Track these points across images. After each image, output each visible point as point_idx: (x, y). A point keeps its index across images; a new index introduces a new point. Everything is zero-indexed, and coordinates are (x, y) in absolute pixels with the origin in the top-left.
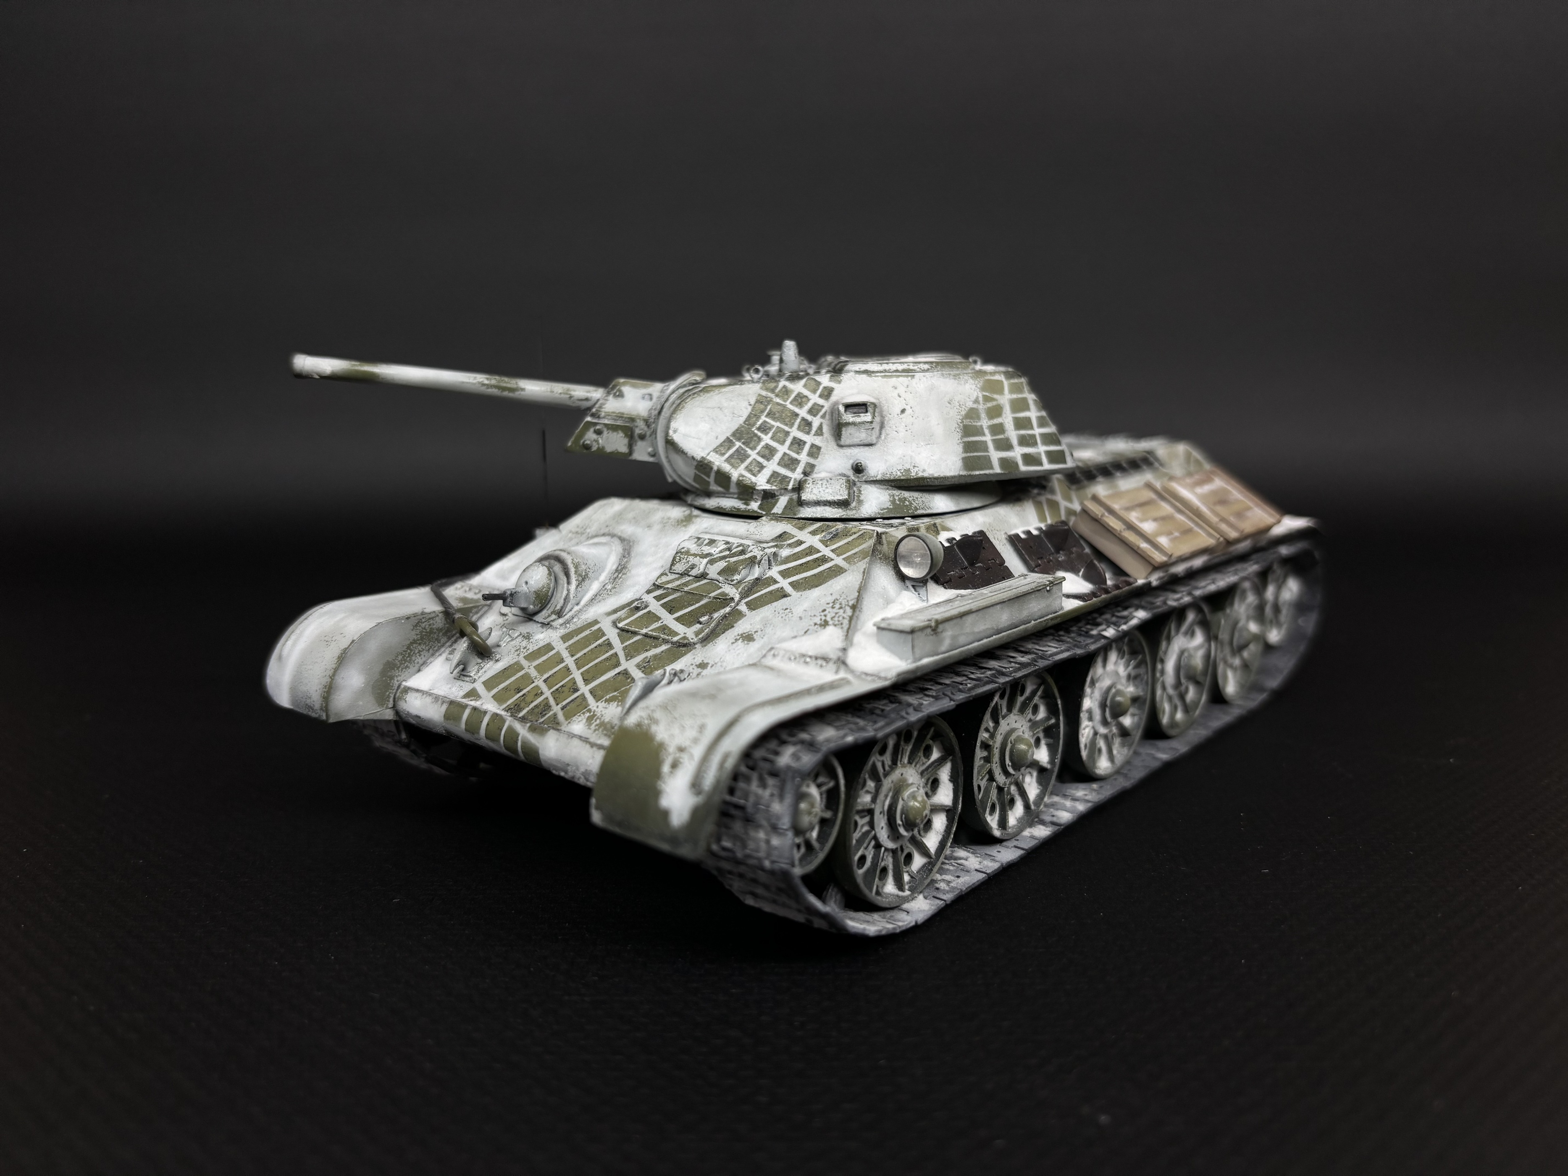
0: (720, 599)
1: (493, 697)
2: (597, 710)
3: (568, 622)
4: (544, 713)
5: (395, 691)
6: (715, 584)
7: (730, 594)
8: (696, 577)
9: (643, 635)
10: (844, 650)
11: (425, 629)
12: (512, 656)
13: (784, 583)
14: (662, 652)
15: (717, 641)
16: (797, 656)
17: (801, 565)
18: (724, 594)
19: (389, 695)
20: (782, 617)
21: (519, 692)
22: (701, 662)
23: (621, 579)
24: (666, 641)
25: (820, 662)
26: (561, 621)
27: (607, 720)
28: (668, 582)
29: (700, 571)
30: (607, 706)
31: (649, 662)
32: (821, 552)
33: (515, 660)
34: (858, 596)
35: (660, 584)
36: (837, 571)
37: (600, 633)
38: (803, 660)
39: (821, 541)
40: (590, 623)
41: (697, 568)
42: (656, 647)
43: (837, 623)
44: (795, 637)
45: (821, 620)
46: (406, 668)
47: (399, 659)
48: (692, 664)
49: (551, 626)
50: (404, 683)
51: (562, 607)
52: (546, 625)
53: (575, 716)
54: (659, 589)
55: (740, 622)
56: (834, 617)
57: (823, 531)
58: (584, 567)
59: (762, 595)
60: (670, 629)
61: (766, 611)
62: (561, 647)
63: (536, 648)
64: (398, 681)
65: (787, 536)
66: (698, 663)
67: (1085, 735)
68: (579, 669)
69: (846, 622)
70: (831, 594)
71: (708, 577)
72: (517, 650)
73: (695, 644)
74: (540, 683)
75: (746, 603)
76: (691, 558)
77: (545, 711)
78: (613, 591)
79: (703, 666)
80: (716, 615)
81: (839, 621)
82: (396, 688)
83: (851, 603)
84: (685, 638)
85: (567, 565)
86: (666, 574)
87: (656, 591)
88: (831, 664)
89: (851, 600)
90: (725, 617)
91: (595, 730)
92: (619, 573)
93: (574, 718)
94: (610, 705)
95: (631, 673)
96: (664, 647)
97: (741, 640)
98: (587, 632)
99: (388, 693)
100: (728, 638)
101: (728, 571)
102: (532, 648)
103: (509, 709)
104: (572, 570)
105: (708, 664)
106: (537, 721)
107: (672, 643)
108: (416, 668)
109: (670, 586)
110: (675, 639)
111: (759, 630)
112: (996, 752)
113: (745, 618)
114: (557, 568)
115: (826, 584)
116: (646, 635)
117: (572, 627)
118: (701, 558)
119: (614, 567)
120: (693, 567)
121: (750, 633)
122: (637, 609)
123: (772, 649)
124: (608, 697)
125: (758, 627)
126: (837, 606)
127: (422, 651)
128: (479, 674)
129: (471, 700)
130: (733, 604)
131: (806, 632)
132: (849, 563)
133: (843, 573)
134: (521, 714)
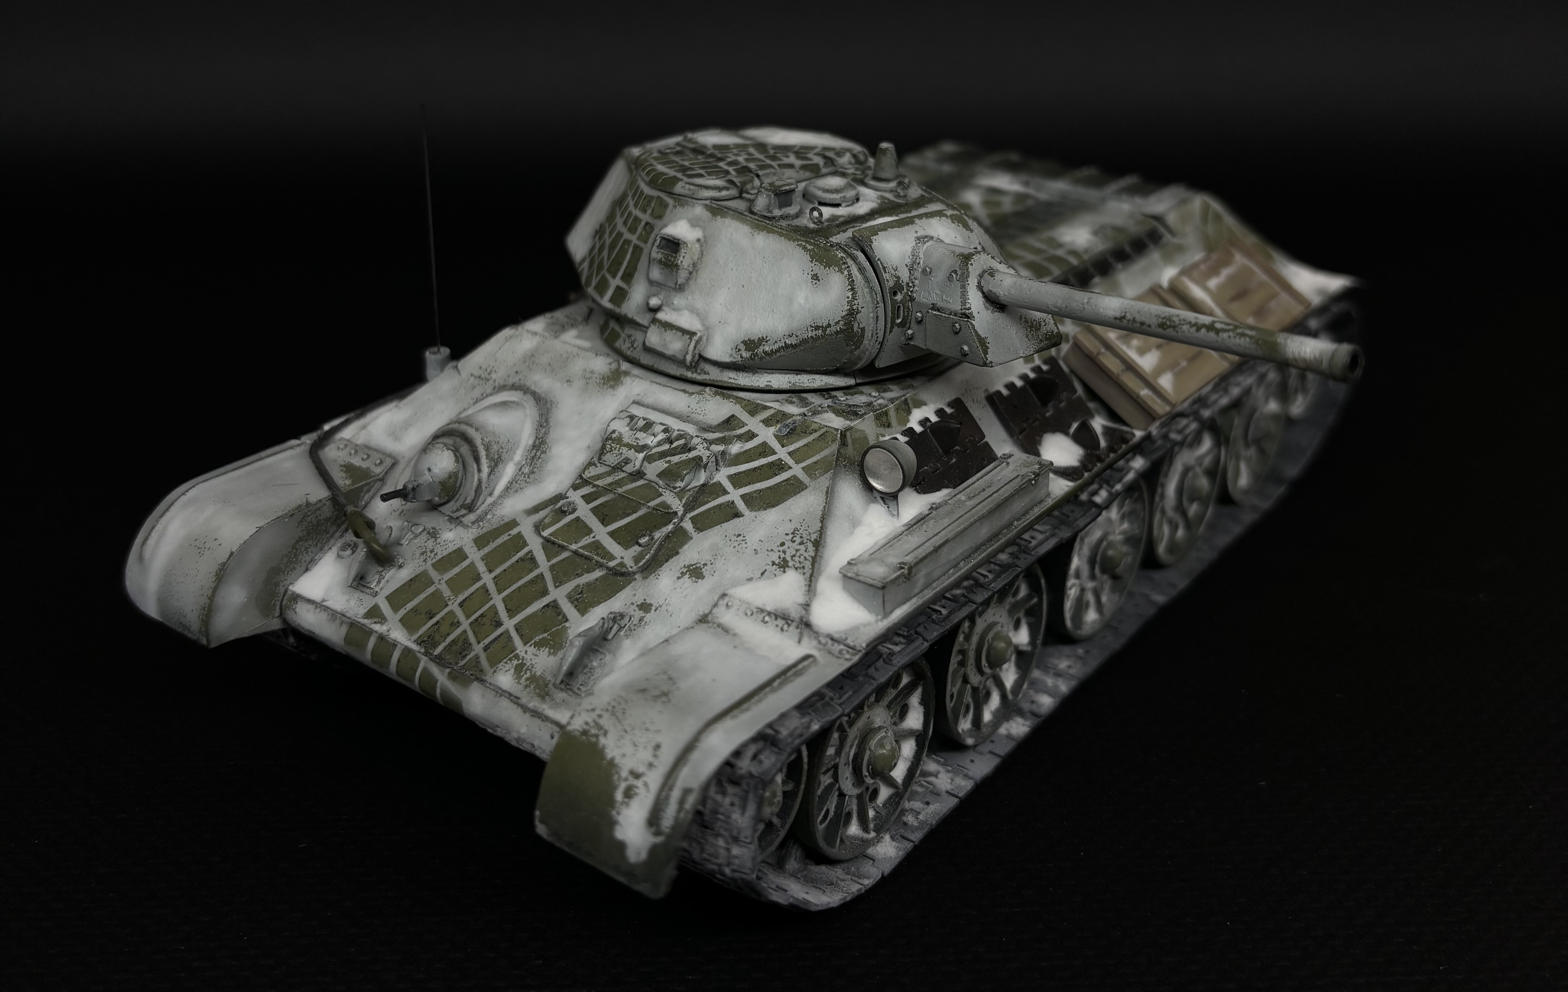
0: (661, 511)
1: (401, 620)
2: (526, 657)
3: (480, 519)
4: (464, 653)
5: (281, 598)
6: (654, 487)
7: (673, 506)
8: (631, 474)
9: (573, 552)
10: (807, 606)
11: (311, 522)
12: (418, 561)
13: (734, 495)
14: (596, 580)
15: (660, 573)
16: (755, 610)
17: (754, 470)
18: (664, 505)
19: (274, 604)
20: (735, 547)
21: (431, 618)
22: (642, 601)
23: (540, 460)
24: (601, 566)
25: (780, 622)
26: (472, 517)
27: (538, 674)
28: (599, 477)
29: (636, 468)
30: (538, 653)
31: (581, 593)
32: (776, 453)
33: (422, 569)
34: (821, 527)
35: (589, 478)
36: (794, 487)
37: (519, 542)
38: (761, 617)
39: (776, 436)
40: (507, 524)
41: (632, 464)
42: (588, 571)
43: (798, 565)
44: (750, 580)
45: (780, 557)
46: (292, 570)
47: (284, 562)
48: (632, 604)
49: (461, 522)
50: (291, 587)
51: (473, 501)
52: (456, 521)
53: (500, 662)
54: (587, 485)
55: (686, 547)
56: (794, 556)
57: (778, 422)
58: (495, 447)
59: (710, 509)
60: (605, 548)
61: (715, 536)
62: (475, 556)
63: (445, 553)
64: (284, 586)
65: (736, 422)
66: (639, 603)
67: (1071, 597)
68: (500, 592)
69: (808, 564)
70: (791, 521)
71: (645, 477)
72: (422, 554)
73: (634, 573)
74: (454, 606)
75: (692, 519)
76: (624, 450)
77: (464, 650)
78: (532, 476)
79: (645, 607)
80: (658, 535)
81: (800, 562)
82: (282, 594)
83: (814, 537)
84: (622, 564)
85: (476, 447)
86: (595, 465)
87: (583, 487)
88: (792, 628)
89: (814, 533)
90: (668, 537)
91: (526, 686)
92: (537, 450)
93: (500, 665)
94: (541, 652)
95: (562, 606)
96: (598, 574)
97: (687, 576)
98: (504, 538)
99: (273, 602)
100: (673, 570)
101: (671, 475)
102: (442, 552)
103: (422, 642)
104: (483, 453)
105: (651, 605)
106: (457, 663)
107: (608, 568)
108: (304, 568)
109: (600, 483)
110: (612, 564)
111: (709, 563)
112: (972, 655)
113: (691, 542)
114: (465, 449)
115: (784, 504)
116: (575, 553)
117: (486, 527)
118: (636, 451)
119: (531, 442)
120: (627, 461)
121: (698, 565)
122: (562, 513)
123: (724, 595)
124: (537, 639)
125: (706, 557)
126: (798, 539)
127: (308, 548)
128: (381, 585)
129: (375, 623)
130: (676, 520)
131: (763, 574)
132: (810, 476)
133: (803, 490)
134: (437, 651)
